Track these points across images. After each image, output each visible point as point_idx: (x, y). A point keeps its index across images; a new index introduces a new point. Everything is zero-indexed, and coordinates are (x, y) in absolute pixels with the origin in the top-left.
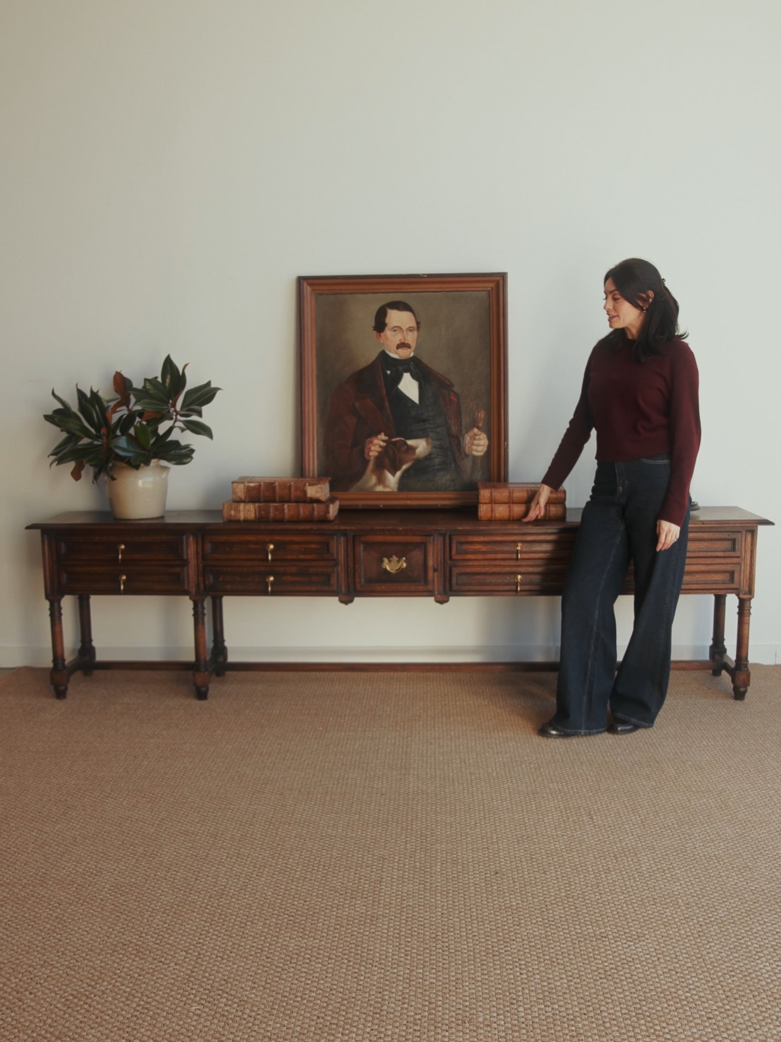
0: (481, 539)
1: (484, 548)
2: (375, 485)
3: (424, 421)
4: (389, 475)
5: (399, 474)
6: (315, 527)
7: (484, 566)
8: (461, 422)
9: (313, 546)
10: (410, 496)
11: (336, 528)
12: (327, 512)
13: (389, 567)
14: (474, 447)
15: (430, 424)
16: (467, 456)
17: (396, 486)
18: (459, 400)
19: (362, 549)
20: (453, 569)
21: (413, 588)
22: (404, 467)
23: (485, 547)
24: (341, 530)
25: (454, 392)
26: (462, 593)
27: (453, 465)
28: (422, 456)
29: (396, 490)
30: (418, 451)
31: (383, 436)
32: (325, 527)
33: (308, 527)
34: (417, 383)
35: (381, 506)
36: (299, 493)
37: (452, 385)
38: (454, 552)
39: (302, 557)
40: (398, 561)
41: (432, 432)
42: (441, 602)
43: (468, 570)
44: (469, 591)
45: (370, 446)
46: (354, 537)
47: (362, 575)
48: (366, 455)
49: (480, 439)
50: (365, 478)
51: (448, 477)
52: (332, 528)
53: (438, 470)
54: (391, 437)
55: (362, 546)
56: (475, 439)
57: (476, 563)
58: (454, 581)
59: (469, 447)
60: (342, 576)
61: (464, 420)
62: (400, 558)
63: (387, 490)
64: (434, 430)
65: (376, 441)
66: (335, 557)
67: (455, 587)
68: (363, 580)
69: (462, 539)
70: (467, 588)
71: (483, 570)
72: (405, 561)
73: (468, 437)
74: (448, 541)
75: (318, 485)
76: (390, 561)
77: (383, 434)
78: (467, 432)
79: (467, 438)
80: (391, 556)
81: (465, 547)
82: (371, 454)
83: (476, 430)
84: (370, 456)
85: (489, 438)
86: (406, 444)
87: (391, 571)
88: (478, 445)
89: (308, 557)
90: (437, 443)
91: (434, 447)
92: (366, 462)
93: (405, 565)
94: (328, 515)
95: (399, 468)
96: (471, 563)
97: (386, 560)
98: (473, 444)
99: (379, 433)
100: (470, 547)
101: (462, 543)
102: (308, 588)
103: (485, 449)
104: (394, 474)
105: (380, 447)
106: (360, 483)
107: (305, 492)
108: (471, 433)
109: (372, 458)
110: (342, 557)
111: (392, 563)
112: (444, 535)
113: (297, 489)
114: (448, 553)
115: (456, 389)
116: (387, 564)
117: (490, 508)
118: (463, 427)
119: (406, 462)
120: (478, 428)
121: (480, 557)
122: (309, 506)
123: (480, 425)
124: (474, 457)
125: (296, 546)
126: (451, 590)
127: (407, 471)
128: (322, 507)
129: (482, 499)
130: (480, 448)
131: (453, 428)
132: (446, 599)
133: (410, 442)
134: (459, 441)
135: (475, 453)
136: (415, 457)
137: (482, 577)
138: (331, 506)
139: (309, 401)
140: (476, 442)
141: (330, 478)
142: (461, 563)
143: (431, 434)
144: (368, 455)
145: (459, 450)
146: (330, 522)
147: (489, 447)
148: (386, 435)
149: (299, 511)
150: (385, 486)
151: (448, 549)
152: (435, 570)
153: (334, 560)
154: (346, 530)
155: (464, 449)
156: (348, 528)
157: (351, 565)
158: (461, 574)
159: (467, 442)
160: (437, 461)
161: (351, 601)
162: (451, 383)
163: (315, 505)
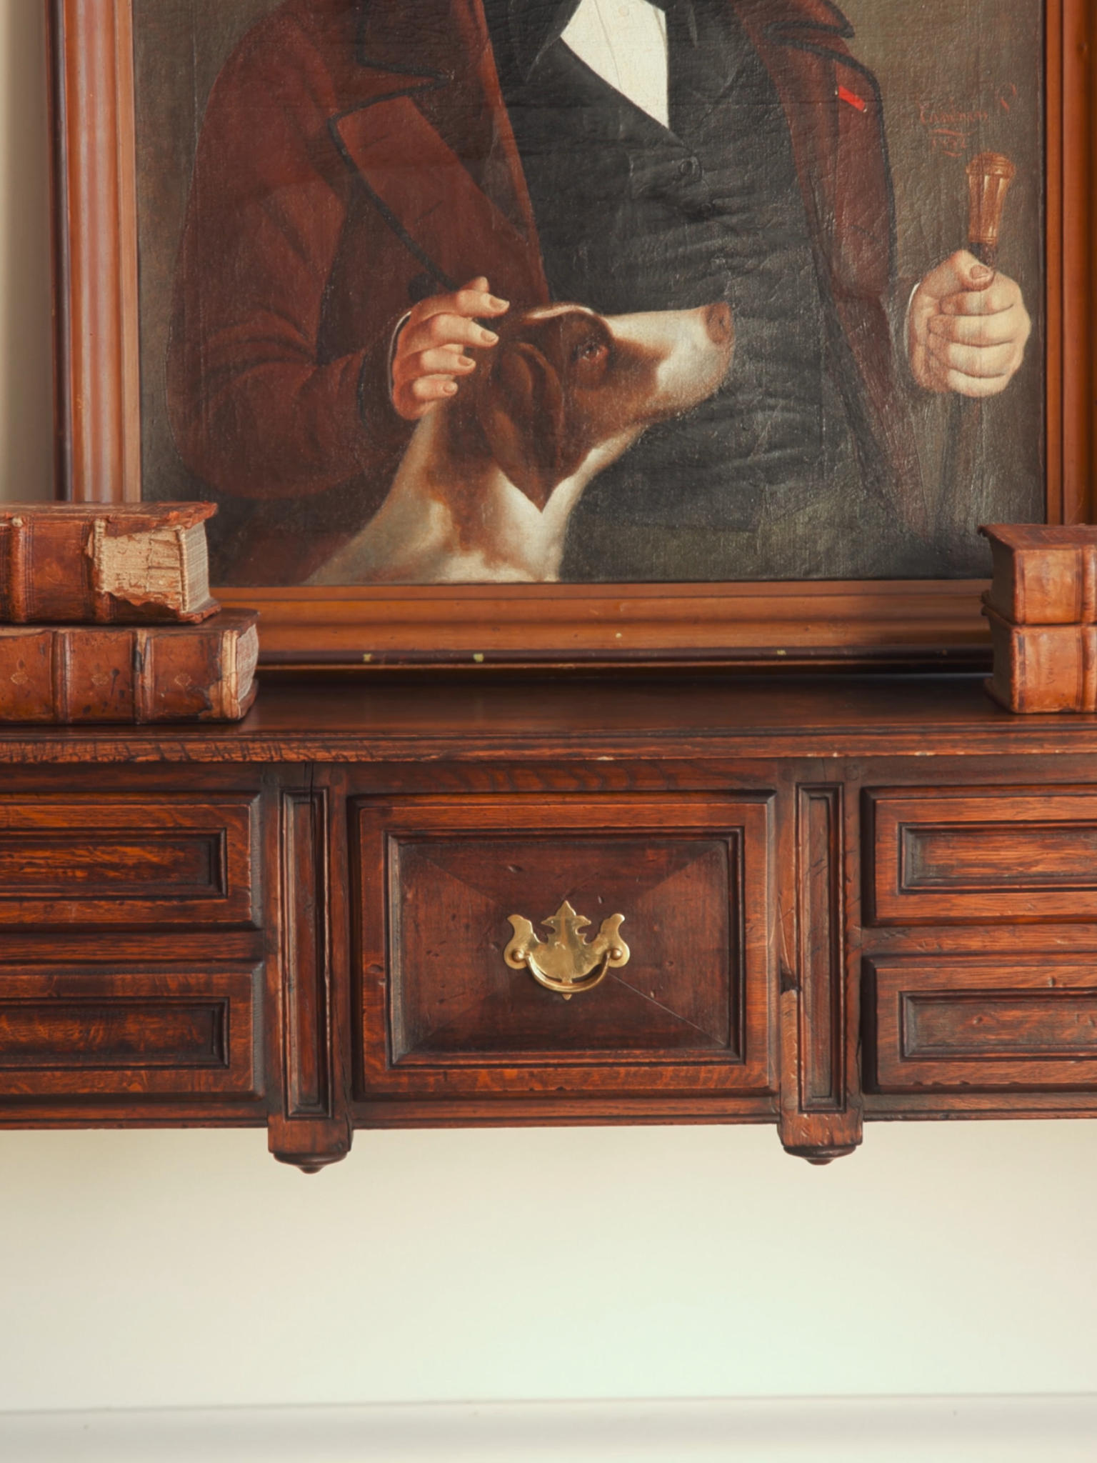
0: (1035, 808)
1: (1046, 861)
2: (446, 548)
3: (698, 214)
4: (515, 500)
5: (566, 491)
6: (145, 750)
7: (1048, 956)
8: (890, 220)
9: (133, 853)
10: (624, 607)
11: (259, 753)
12: (211, 671)
13: (543, 963)
14: (958, 352)
15: (729, 230)
16: (919, 395)
17: (555, 554)
18: (878, 112)
19: (395, 868)
20: (882, 970)
21: (669, 1076)
22: (596, 457)
23: (1053, 855)
24: (285, 763)
25: (854, 64)
26: (929, 1102)
27: (847, 446)
28: (688, 398)
29: (551, 578)
30: (664, 372)
31: (481, 298)
32: (198, 748)
33: (108, 749)
34: (662, 14)
35: (479, 657)
36: (54, 575)
37: (844, 29)
38: (886, 880)
39: (73, 912)
40: (592, 933)
41: (738, 271)
42: (815, 1153)
43: (966, 977)
44: (965, 1089)
45: (418, 344)
46: (352, 804)
47: (396, 1003)
48: (394, 396)
49: (987, 311)
50: (390, 512)
51: (822, 507)
52: (237, 757)
53: (772, 473)
54: (524, 298)
55: (394, 850)
56: (961, 311)
57: (1005, 939)
58: (887, 1038)
59: (929, 352)
60: (290, 1007)
61: (903, 212)
62: (599, 916)
63: (508, 574)
64: (750, 263)
65: (447, 323)
66: (254, 913)
67: (892, 1070)
68: (398, 1036)
69: (932, 811)
70: (953, 1073)
71: (1045, 977)
72: (625, 932)
73: (926, 299)
74: (852, 822)
75: (158, 529)
76: (544, 933)
77: (483, 283)
78: (919, 276)
79: (924, 307)
80: (554, 907)
81: (945, 854)
82: (422, 387)
83: (965, 262)
84: (418, 401)
85: (1037, 305)
86: (604, 335)
87: (556, 986)
88: (979, 342)
89: (106, 912)
90: (768, 330)
91: (751, 352)
92: (402, 430)
93: (624, 953)
94: (212, 692)
95: (569, 464)
96: (975, 943)
97: (524, 927)
98: (950, 336)
99: (464, 280)
100: (972, 855)
101: (925, 833)
102: (107, 1082)
103: (1016, 362)
104: (540, 496)
105: (470, 350)
106: (361, 541)
107: (88, 569)
108: (941, 280)
109: (427, 409)
110: (287, 919)
111: (560, 944)
112: (830, 793)
113: (42, 549)
114: (854, 886)
115: (863, 48)
116: (532, 946)
117: (1073, 650)
118: (899, 245)
119: (605, 431)
120: (977, 249)
121: (1025, 904)
122: (109, 641)
123: (991, 233)
124: (961, 403)
125: (40, 855)
126: (869, 1083)
127: (607, 476)
128: (181, 644)
129: (1028, 603)
130: (987, 357)
131: (847, 250)
132: (839, 1138)
133: (623, 327)
134: (880, 322)
135: (961, 382)
136: (650, 403)
137: (1037, 1013)
138: (230, 642)
139: (92, 105)
140: (966, 325)
141: (211, 510)
142: (925, 941)
143: (735, 286)
144: (408, 388)
145: (882, 369)
146: (226, 723)
147: (1037, 350)
148: (494, 290)
149: (55, 667)
150: (495, 555)
151: (853, 864)
152: (787, 981)
153: (249, 927)
154: (311, 766)
155: (906, 363)
156: (321, 755)
157: (337, 955)
158: (920, 999)
159: (921, 329)
160: (765, 423)
161: (339, 1150)
162: (840, 16)
163: (143, 635)
